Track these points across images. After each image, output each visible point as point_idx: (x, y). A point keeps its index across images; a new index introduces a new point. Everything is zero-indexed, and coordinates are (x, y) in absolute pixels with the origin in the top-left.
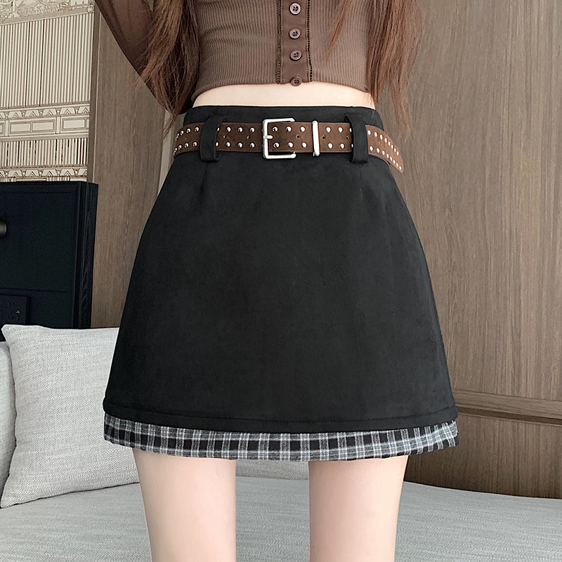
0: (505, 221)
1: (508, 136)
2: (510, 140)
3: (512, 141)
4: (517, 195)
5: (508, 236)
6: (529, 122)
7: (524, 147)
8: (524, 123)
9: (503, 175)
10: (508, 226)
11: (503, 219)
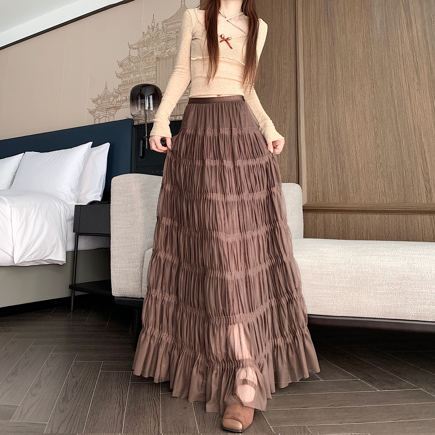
0: (410, 123)
1: (406, 85)
2: (408, 87)
3: (409, 87)
4: (416, 110)
5: (413, 130)
6: (419, 78)
7: (417, 89)
8: (416, 79)
9: (406, 103)
10: (412, 125)
11: (408, 121)
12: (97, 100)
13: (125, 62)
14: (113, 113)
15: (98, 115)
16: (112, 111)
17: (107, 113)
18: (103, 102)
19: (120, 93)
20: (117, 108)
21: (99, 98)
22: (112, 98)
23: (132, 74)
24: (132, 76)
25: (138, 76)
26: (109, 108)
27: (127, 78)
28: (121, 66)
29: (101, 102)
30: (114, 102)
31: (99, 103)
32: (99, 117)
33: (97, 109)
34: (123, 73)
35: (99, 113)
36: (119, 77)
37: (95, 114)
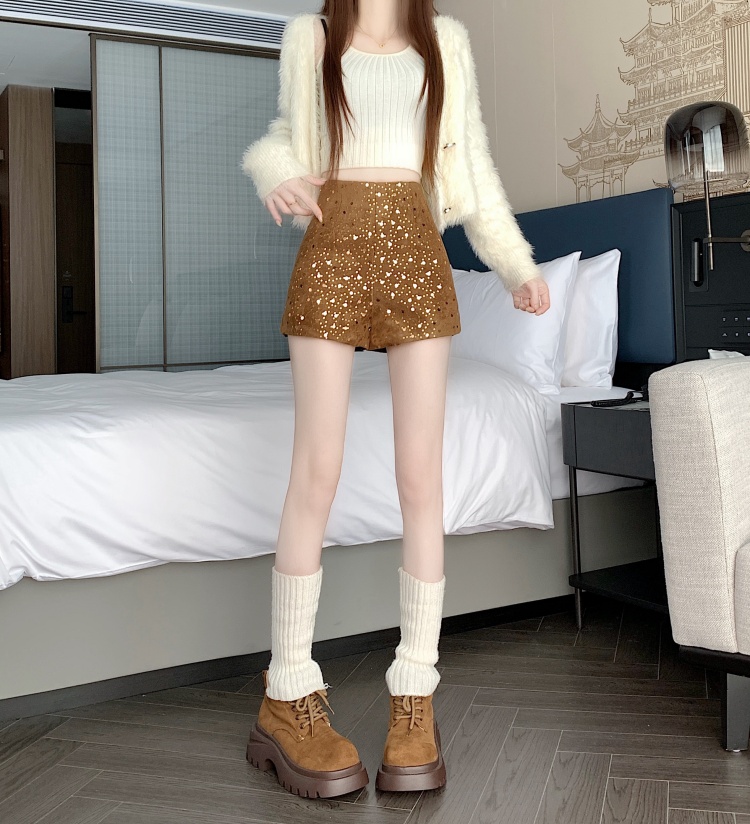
12: (580, 141)
13: (640, 41)
14: (620, 171)
15: (585, 178)
16: (618, 169)
17: (607, 174)
18: (593, 146)
19: (633, 122)
20: (628, 160)
21: (584, 136)
22: (614, 135)
23: (660, 72)
24: (660, 74)
25: (676, 73)
26: (610, 161)
27: (648, 81)
28: (630, 50)
29: (588, 148)
30: (620, 145)
31: (584, 149)
32: (588, 184)
33: (581, 165)
34: (636, 69)
35: (586, 173)
36: (628, 79)
37: (577, 175)
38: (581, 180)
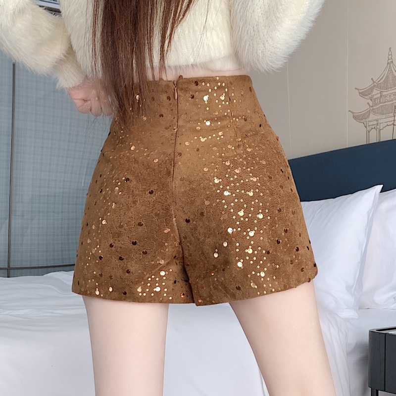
15: (375, 122)
18: (384, 93)
21: (375, 85)
29: (379, 95)
31: (375, 97)
32: (378, 127)
33: (372, 110)
35: (376, 117)
37: (367, 120)
38: (371, 123)
